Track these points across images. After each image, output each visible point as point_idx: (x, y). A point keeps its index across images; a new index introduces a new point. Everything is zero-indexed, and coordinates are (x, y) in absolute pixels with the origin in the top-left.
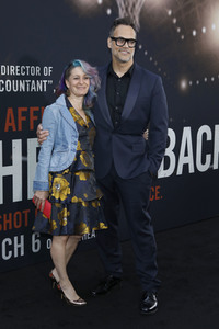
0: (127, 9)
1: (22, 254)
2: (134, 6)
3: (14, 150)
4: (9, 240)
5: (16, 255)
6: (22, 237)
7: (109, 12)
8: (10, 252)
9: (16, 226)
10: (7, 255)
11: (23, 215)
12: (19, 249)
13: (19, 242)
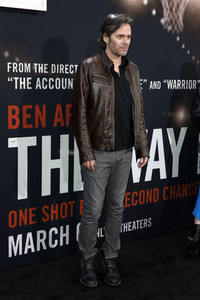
0: (171, 10)
1: (67, 243)
2: (178, 6)
3: (61, 144)
4: (55, 229)
5: (61, 244)
6: (68, 227)
7: (154, 12)
8: (56, 241)
9: (62, 217)
10: (53, 243)
11: (69, 206)
12: (64, 238)
13: (65, 232)
